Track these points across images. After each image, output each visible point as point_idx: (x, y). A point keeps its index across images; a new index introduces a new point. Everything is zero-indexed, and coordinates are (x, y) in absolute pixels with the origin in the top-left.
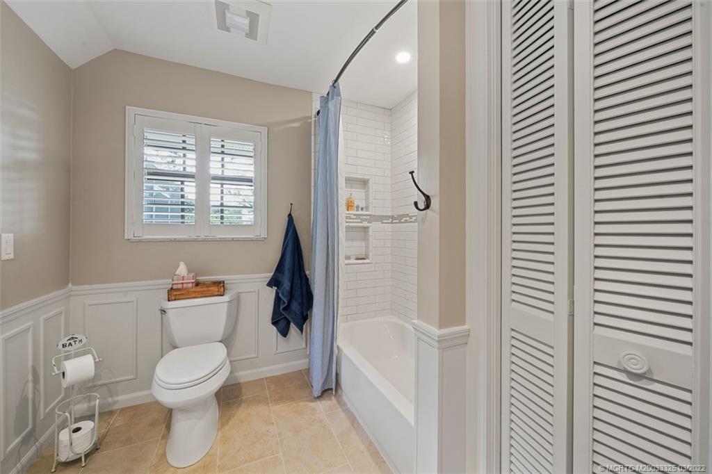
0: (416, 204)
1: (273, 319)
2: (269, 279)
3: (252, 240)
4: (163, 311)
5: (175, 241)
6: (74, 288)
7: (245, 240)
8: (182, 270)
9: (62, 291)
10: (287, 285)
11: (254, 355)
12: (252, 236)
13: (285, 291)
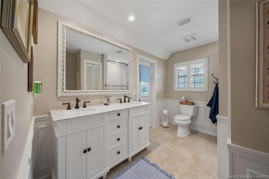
0: (214, 82)
1: (210, 117)
2: (207, 104)
3: (202, 92)
4: (179, 106)
5: (183, 91)
6: (167, 99)
7: (200, 92)
8: (183, 98)
9: (165, 99)
10: (213, 106)
11: (203, 126)
12: (203, 91)
13: (212, 108)
